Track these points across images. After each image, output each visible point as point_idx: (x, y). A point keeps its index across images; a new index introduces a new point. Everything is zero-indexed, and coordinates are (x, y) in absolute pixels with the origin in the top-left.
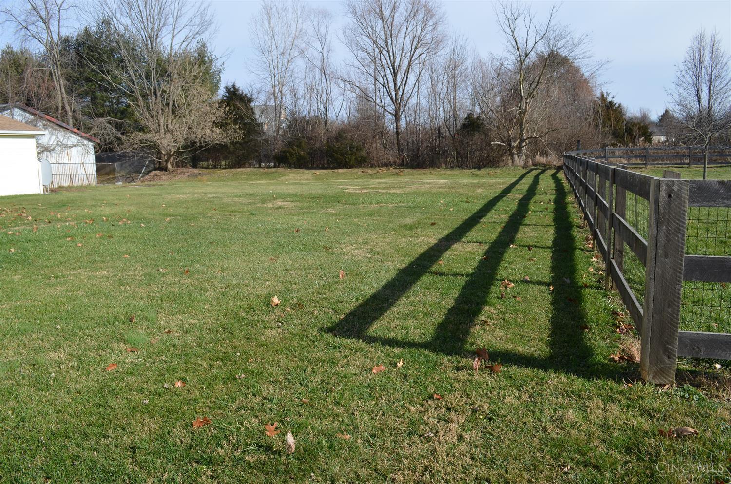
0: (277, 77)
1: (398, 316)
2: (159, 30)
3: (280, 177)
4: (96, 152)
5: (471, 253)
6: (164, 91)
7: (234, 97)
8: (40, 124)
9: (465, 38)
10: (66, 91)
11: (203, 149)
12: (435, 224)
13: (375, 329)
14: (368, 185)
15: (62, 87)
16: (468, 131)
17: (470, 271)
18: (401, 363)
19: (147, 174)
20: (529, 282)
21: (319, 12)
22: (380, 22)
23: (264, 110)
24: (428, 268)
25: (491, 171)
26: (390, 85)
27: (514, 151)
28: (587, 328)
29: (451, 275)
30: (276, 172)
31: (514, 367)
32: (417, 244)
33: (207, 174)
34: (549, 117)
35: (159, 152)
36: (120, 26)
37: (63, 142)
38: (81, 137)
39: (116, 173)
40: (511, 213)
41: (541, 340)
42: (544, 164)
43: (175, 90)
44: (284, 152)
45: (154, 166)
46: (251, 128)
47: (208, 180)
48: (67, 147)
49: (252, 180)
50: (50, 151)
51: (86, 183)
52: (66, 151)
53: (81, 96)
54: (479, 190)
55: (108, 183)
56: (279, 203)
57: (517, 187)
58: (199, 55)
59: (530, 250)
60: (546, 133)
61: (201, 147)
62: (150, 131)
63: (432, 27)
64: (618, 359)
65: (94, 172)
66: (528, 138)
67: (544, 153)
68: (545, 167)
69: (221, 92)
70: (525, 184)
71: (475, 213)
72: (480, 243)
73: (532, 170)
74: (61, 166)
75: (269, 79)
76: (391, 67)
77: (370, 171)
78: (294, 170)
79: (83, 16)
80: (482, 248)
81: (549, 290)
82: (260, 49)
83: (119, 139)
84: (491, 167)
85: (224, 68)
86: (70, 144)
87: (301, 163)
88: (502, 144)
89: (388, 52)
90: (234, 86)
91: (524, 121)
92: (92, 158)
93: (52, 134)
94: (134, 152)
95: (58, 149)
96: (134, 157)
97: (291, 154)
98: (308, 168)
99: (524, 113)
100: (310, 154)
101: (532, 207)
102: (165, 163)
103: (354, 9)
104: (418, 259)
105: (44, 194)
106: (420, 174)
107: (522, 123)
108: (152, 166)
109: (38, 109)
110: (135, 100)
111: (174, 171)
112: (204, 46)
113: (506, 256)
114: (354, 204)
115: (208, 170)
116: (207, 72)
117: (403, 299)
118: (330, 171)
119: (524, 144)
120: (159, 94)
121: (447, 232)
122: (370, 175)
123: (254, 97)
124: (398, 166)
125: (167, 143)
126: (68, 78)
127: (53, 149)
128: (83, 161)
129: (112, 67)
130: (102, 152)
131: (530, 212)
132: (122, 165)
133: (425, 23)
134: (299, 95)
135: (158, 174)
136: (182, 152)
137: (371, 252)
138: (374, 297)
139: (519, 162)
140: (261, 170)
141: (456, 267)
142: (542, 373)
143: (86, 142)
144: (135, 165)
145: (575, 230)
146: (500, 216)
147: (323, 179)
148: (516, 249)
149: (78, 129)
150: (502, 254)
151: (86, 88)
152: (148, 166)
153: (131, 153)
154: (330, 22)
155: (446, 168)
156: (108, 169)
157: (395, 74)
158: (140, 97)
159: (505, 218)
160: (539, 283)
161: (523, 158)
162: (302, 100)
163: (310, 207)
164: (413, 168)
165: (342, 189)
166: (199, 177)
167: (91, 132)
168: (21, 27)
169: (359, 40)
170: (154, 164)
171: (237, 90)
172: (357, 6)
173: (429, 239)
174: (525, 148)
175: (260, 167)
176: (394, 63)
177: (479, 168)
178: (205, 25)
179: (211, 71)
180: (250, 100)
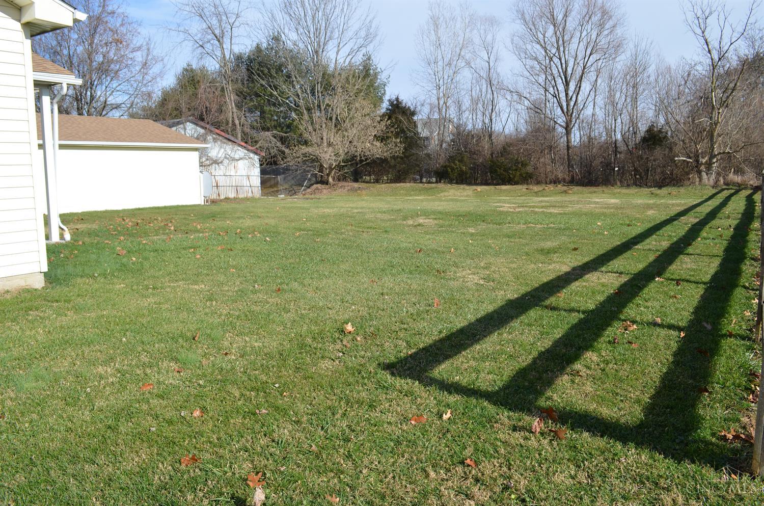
0: (442, 88)
1: (477, 356)
2: (325, 44)
3: (439, 193)
4: (261, 165)
5: (603, 286)
6: (328, 105)
7: (397, 110)
8: (209, 138)
9: (649, 41)
10: (236, 106)
11: (364, 163)
12: (577, 249)
13: (442, 370)
14: (527, 203)
15: (233, 102)
16: (648, 145)
17: (591, 306)
18: (449, 415)
19: (309, 187)
20: (659, 325)
21: (486, 19)
22: (552, 27)
23: (427, 123)
24: (543, 301)
25: (673, 190)
26: (561, 96)
27: (703, 168)
28: (707, 391)
29: (565, 310)
30: (436, 188)
31: (586, 434)
32: (545, 271)
33: (367, 189)
34: (746, 129)
35: (321, 166)
36: (288, 41)
37: (231, 155)
38: (248, 150)
39: (279, 186)
40: (675, 239)
41: (638, 401)
42: (738, 183)
43: (338, 103)
44: (445, 167)
45: (316, 179)
46: (412, 141)
47: (367, 195)
48: (234, 159)
49: (411, 196)
50: (218, 164)
51: (250, 195)
52: (233, 164)
53: (250, 111)
54: (650, 212)
55: (272, 196)
56: (421, 220)
57: (698, 209)
58: (365, 67)
59: (678, 285)
60: (743, 147)
61: (361, 161)
62: (312, 144)
63: (609, 30)
64: (731, 437)
65: (259, 184)
66: (720, 153)
67: (738, 171)
68: (740, 187)
69: (385, 105)
70: (708, 205)
71: (632, 238)
72: (621, 273)
73: (723, 190)
74: (228, 179)
75: (435, 92)
76: (563, 77)
77: (536, 188)
78: (455, 186)
79: (254, 32)
80: (620, 280)
81: (679, 337)
82: (426, 60)
83: (283, 153)
84: (674, 185)
85: (389, 82)
86: (237, 157)
87: (463, 179)
88: (688, 160)
89: (560, 59)
90: (397, 99)
91: (715, 134)
92: (257, 171)
93: (221, 147)
94: (297, 166)
95: (226, 162)
96: (297, 171)
97: (453, 169)
98: (470, 184)
99: (716, 124)
100: (472, 169)
101: (704, 234)
102: (326, 177)
103: (523, 14)
104: (536, 289)
105: (204, 205)
106: (591, 193)
107: (712, 136)
108: (314, 179)
109: (208, 123)
110: (300, 114)
111: (334, 185)
112: (369, 59)
113: (646, 290)
114: (500, 224)
115: (368, 185)
116: (371, 85)
117: (494, 337)
118: (492, 187)
119: (715, 160)
120: (323, 108)
121: (586, 259)
122: (536, 192)
123: (418, 110)
124: (568, 183)
125: (328, 157)
126: (239, 93)
127: (221, 162)
128: (249, 174)
129: (280, 81)
130: (267, 164)
131: (699, 239)
132: (285, 179)
133: (601, 26)
134: (464, 108)
135: (320, 188)
136: (343, 166)
137: (487, 279)
138: (461, 331)
139: (709, 180)
140: (421, 185)
141: (576, 301)
142: (619, 446)
143: (252, 155)
144: (297, 178)
145: (748, 263)
146: (660, 243)
147: (484, 196)
148: (662, 282)
149: (246, 143)
150: (641, 289)
151: (255, 103)
152: (310, 180)
153: (294, 167)
154: (497, 30)
155: (622, 186)
156: (272, 182)
157: (567, 84)
158: (305, 111)
159: (665, 244)
160: (671, 327)
161: (713, 176)
162: (467, 113)
163: (450, 226)
164: (583, 186)
165: (497, 207)
166: (359, 192)
167: (258, 146)
168: (198, 45)
169: (529, 47)
170: (316, 177)
171: (401, 103)
172: (525, 11)
173: (562, 265)
174: (715, 165)
175: (421, 182)
176: (566, 71)
177: (660, 187)
178: (369, 37)
179: (377, 84)
180: (413, 113)
